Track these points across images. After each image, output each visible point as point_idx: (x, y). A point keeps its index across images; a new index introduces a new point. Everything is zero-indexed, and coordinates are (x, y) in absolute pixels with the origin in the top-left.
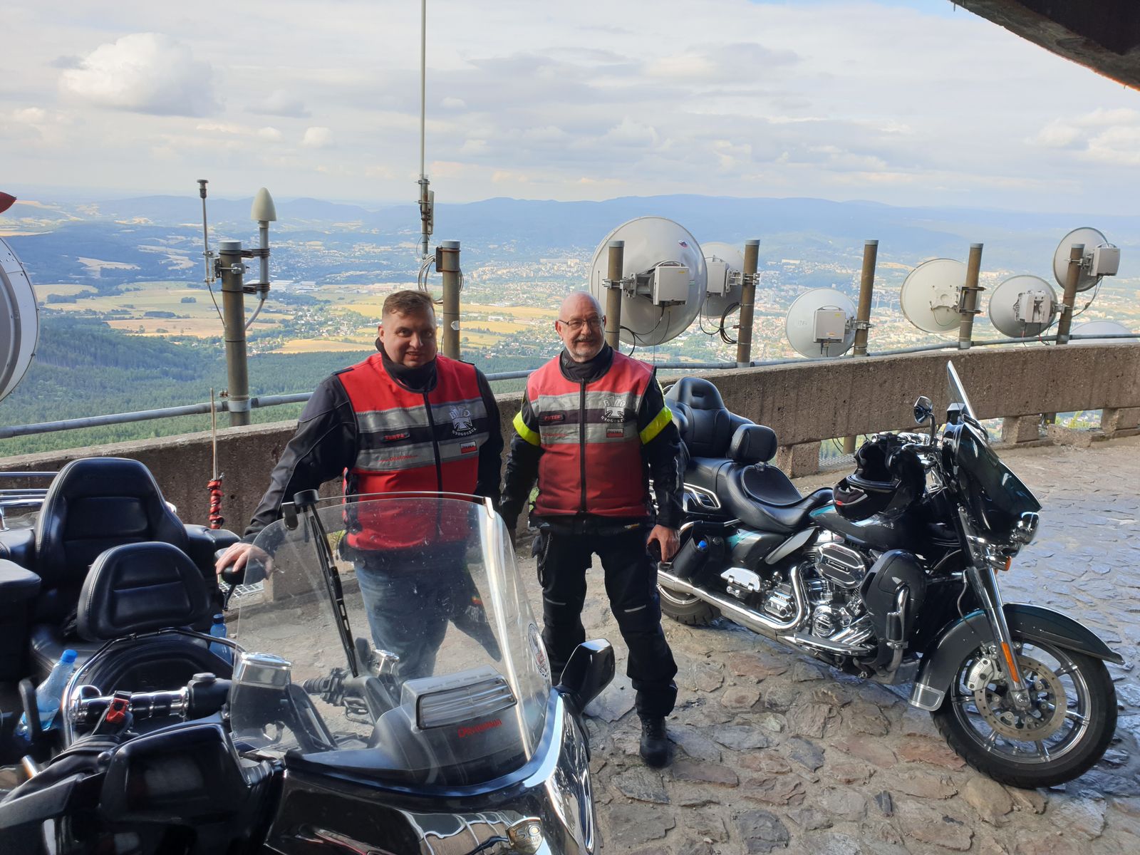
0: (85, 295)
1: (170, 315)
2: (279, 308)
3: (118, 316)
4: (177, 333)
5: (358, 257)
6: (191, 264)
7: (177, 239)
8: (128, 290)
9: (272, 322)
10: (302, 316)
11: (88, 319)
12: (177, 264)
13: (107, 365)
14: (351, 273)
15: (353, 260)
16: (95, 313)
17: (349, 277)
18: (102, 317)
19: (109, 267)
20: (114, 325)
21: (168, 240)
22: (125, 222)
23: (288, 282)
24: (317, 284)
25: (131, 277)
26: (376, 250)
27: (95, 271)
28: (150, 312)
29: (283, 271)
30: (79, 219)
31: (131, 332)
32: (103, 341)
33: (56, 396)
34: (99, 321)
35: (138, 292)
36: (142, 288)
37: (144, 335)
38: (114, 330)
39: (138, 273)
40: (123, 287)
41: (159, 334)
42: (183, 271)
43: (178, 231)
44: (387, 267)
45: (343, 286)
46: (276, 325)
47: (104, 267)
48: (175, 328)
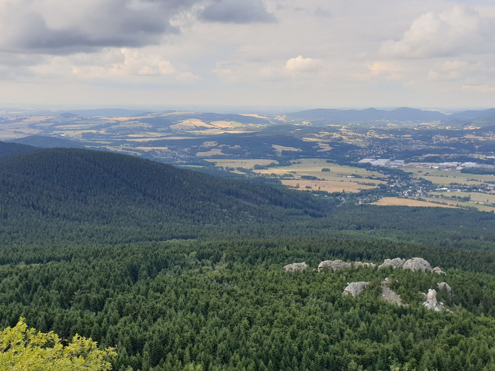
0: (272, 166)
1: (314, 178)
2: (379, 176)
3: (287, 178)
4: (316, 189)
5: (435, 145)
6: (330, 148)
7: (325, 134)
8: (294, 163)
9: (374, 185)
10: (392, 182)
11: (271, 179)
12: (322, 149)
13: (276, 206)
14: (429, 155)
15: (431, 146)
16: (275, 175)
17: (427, 158)
18: (279, 178)
19: (286, 150)
20: (284, 182)
21: (319, 134)
22: (298, 125)
23: (386, 160)
24: (405, 162)
25: (297, 156)
26: (447, 140)
27: (279, 152)
28: (304, 176)
29: (385, 153)
30: (275, 123)
31: (292, 187)
32: (276, 191)
33: (248, 220)
34: (276, 179)
35: (299, 164)
36: (302, 162)
37: (299, 189)
38: (284, 185)
39: (300, 153)
40: (292, 161)
41: (306, 189)
42: (325, 152)
43: (325, 130)
44: (454, 152)
45: (422, 164)
46: (375, 187)
47: (284, 150)
48: (316, 186)
